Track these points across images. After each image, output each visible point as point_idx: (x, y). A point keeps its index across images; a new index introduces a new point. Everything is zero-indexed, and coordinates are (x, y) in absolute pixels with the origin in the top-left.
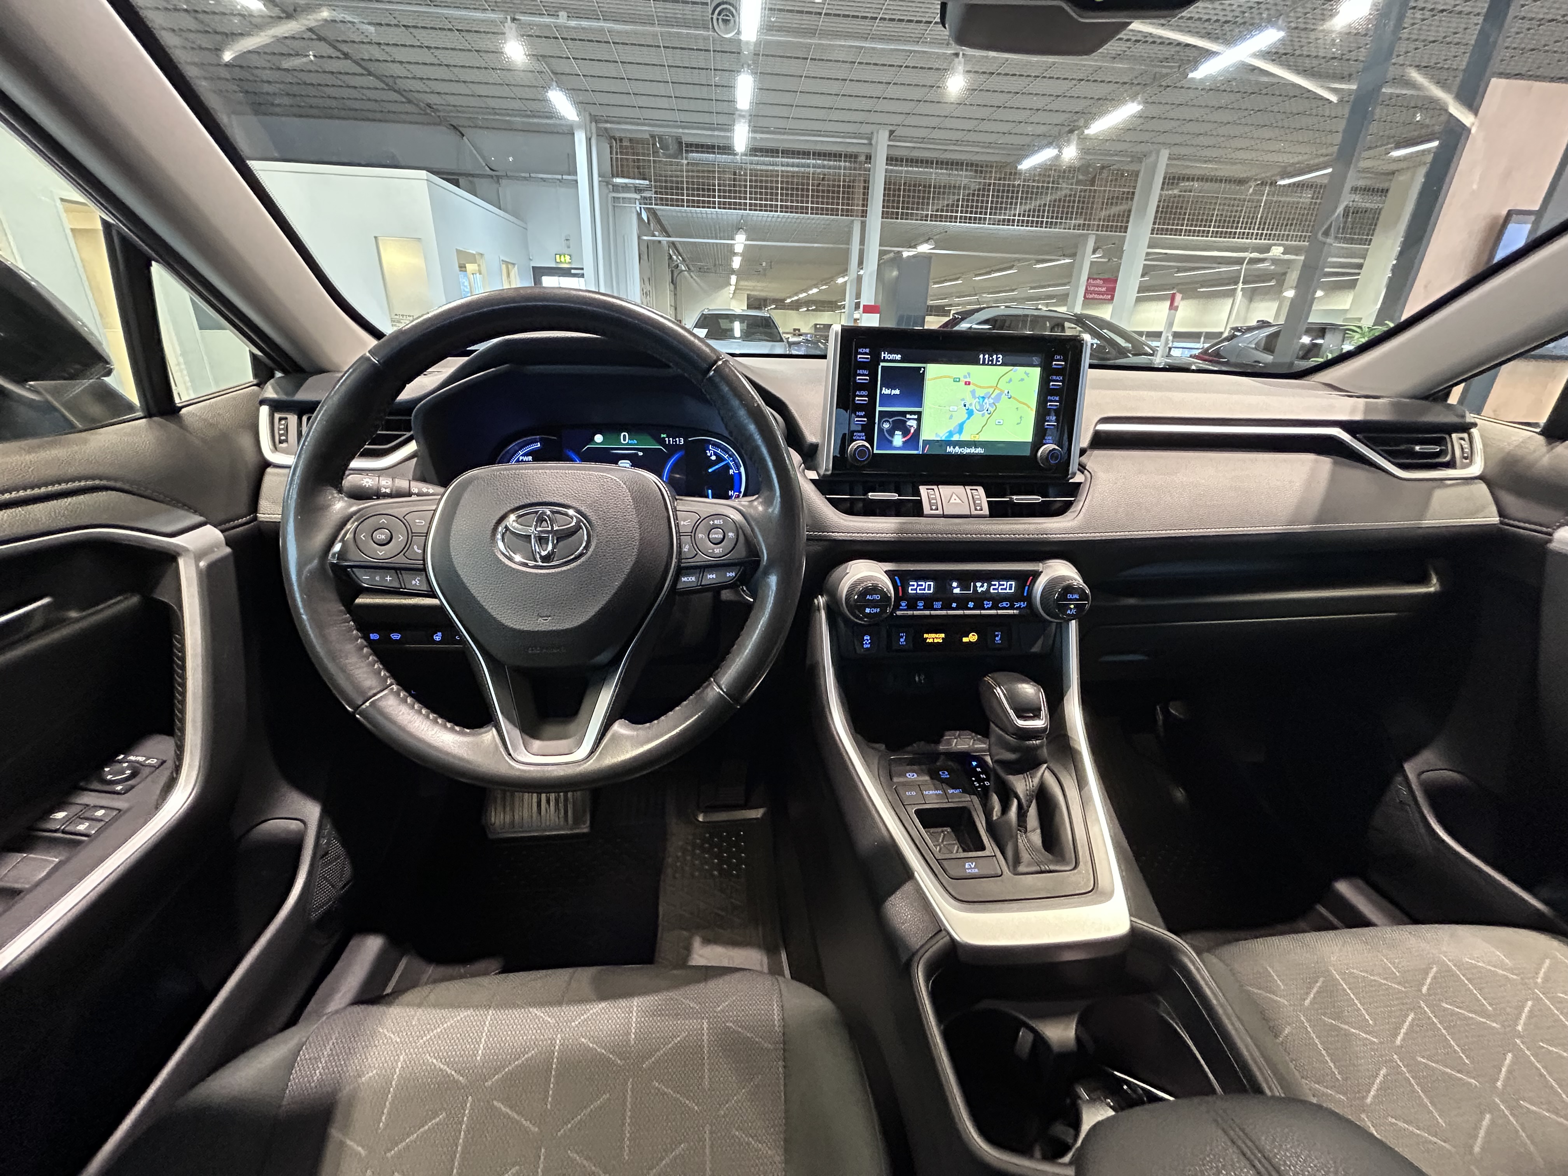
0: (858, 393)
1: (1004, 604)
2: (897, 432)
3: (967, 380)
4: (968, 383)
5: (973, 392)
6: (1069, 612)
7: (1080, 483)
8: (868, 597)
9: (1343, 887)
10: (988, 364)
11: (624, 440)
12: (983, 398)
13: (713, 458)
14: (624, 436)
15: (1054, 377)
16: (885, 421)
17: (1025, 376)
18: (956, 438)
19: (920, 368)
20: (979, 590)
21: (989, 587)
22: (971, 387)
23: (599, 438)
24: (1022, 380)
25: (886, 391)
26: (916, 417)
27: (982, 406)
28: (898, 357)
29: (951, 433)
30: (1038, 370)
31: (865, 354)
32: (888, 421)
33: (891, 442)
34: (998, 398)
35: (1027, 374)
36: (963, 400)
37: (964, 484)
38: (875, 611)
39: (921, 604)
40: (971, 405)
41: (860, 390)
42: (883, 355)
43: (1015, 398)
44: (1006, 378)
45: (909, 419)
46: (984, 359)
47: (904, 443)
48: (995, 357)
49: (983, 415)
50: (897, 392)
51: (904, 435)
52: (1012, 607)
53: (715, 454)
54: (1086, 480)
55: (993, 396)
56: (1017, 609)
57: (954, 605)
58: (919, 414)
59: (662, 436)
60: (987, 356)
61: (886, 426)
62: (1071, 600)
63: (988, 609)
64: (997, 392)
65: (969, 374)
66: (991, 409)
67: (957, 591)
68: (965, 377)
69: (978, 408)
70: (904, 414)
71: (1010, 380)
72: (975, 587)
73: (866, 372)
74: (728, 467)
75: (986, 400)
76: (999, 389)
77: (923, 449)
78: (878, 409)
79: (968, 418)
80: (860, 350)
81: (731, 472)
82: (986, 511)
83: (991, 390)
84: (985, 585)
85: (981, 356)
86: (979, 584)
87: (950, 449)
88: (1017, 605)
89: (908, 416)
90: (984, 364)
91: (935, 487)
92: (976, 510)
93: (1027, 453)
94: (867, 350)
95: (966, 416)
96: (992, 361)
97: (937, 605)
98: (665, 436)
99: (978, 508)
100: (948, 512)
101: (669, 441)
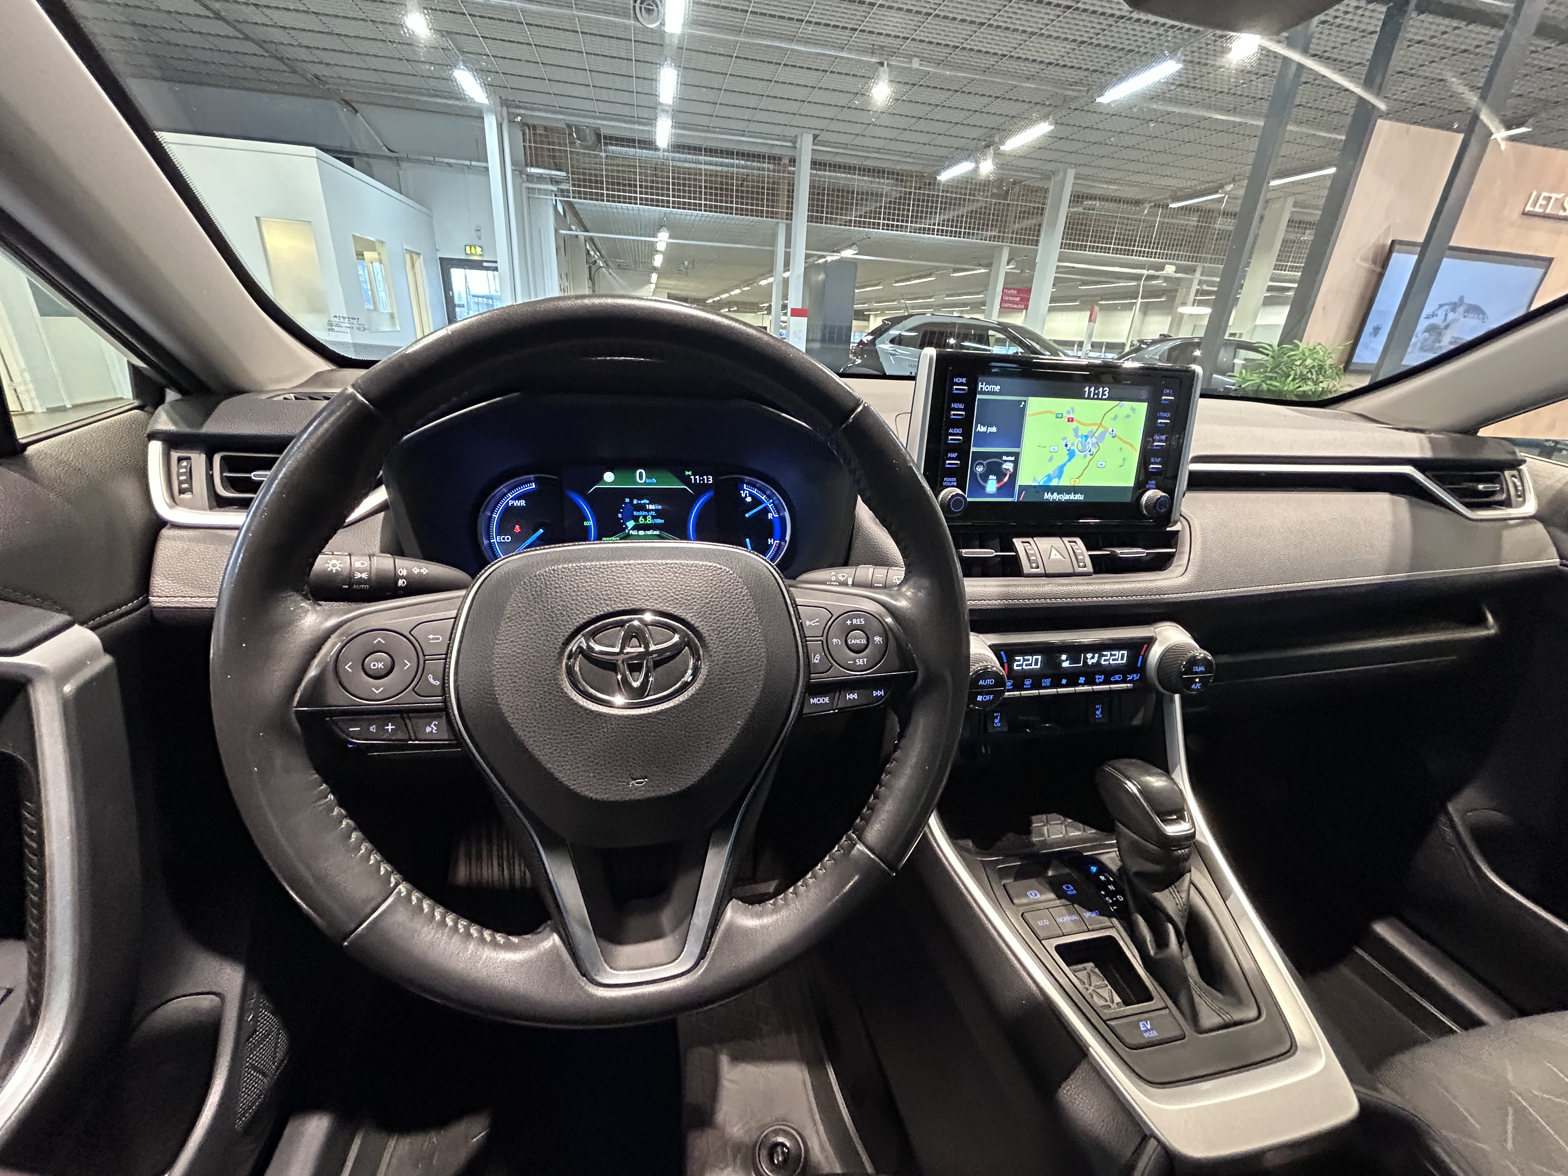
0: (951, 431)
1: (1117, 677)
2: (991, 477)
3: (1071, 416)
4: (1071, 420)
5: (1076, 430)
6: (1193, 686)
7: (1180, 532)
8: (981, 683)
9: (1381, 929)
10: (1093, 399)
11: (641, 478)
12: (1087, 437)
13: (749, 499)
14: (641, 474)
15: (1162, 414)
16: (978, 464)
17: (1131, 413)
18: (1054, 483)
19: (1020, 402)
20: (1090, 662)
21: (1100, 658)
22: (1074, 424)
23: (609, 477)
24: (1128, 416)
25: (981, 429)
26: (1013, 459)
27: (1084, 446)
28: (997, 388)
29: (1050, 477)
30: (1145, 405)
31: (962, 384)
32: (982, 464)
33: (984, 488)
34: (1102, 437)
35: (1133, 410)
36: (1064, 439)
37: (1061, 535)
38: (988, 698)
39: (1028, 682)
40: (1073, 444)
41: (954, 428)
42: (980, 386)
43: (1120, 438)
44: (1111, 414)
45: (1006, 461)
46: (1090, 392)
47: (998, 489)
48: (1101, 390)
49: (1085, 456)
50: (994, 429)
51: (999, 480)
52: (1124, 681)
53: (751, 495)
54: (1183, 527)
55: (1096, 435)
56: (1130, 682)
57: (1064, 681)
58: (1017, 455)
59: (687, 473)
60: (1092, 389)
61: (980, 469)
62: (1196, 673)
63: (1100, 684)
64: (1101, 429)
65: (1073, 409)
66: (1094, 450)
67: (1066, 664)
68: (1068, 412)
69: (1080, 448)
70: (1000, 455)
71: (1116, 417)
72: (1086, 658)
73: (961, 406)
74: (766, 511)
75: (1089, 440)
76: (1104, 427)
77: (1019, 496)
78: (973, 449)
79: (1069, 460)
80: (956, 380)
81: (770, 516)
82: (1090, 568)
83: (1095, 428)
84: (1097, 655)
85: (1087, 389)
86: (1089, 656)
87: (1048, 496)
88: (1130, 678)
89: (1005, 458)
90: (1089, 398)
91: (1030, 540)
92: (1079, 567)
93: (1128, 498)
94: (964, 380)
95: (1067, 457)
96: (1098, 394)
97: (1047, 682)
98: (690, 473)
99: (1081, 564)
100: (1049, 571)
101: (695, 479)
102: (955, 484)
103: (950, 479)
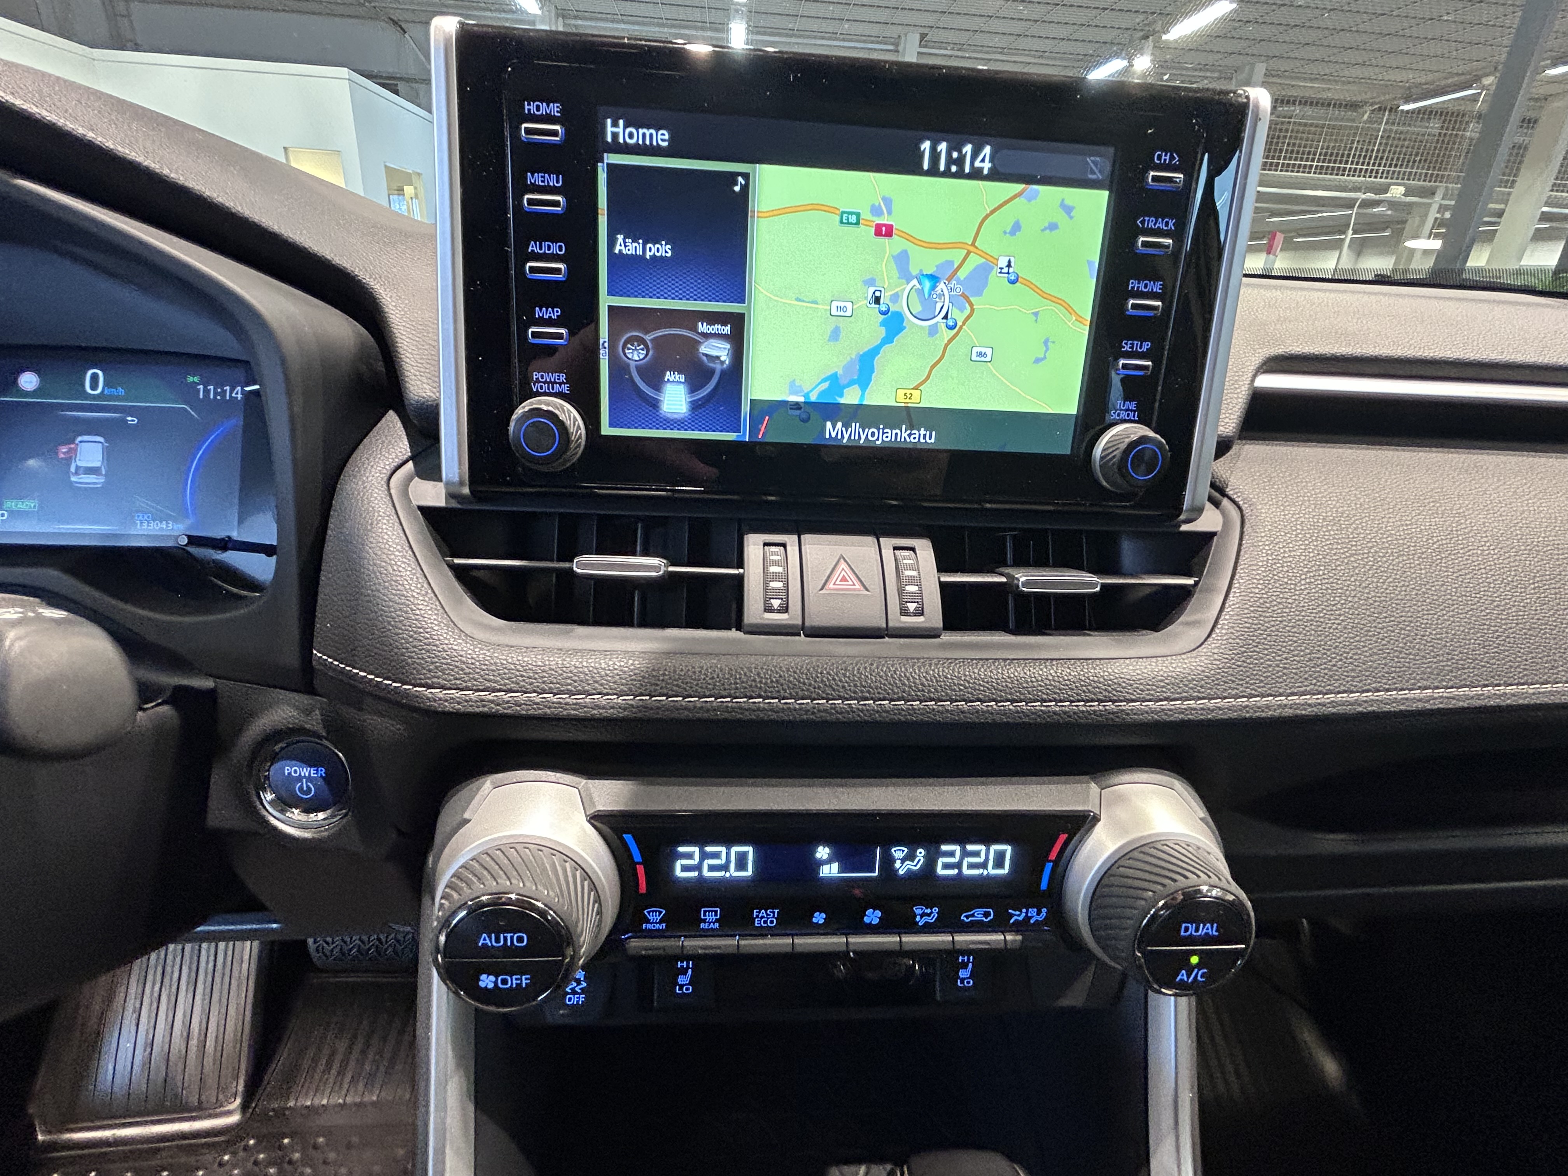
0: (533, 247)
1: (978, 914)
2: (668, 376)
3: (884, 220)
4: (885, 231)
5: (902, 260)
6: (1183, 975)
7: (1212, 535)
8: (485, 940)
10: (947, 174)
11: (94, 386)
12: (934, 279)
14: (95, 377)
15: (1149, 221)
16: (630, 341)
17: (1060, 217)
18: (850, 397)
19: (732, 177)
20: (902, 868)
21: (930, 863)
22: (895, 244)
23: (28, 381)
24: (1053, 227)
25: (626, 246)
26: (727, 330)
27: (928, 301)
28: (662, 138)
29: (835, 382)
30: (1102, 197)
31: (550, 119)
32: (642, 341)
33: (655, 404)
34: (979, 281)
35: (1068, 210)
36: (870, 282)
37: (878, 531)
38: (513, 981)
39: (710, 917)
40: (895, 298)
41: (541, 240)
42: (610, 129)
43: (1029, 284)
44: (1006, 217)
45: (706, 336)
46: (935, 156)
47: (695, 406)
48: (968, 149)
49: (933, 331)
50: (664, 250)
51: (693, 386)
52: (1000, 924)
54: (1226, 523)
55: (962, 274)
56: (1018, 928)
57: (819, 918)
58: (737, 322)
60: (943, 147)
61: (636, 355)
62: (1191, 940)
63: (928, 929)
64: (974, 261)
65: (888, 201)
66: (958, 316)
67: (831, 870)
68: (876, 211)
69: (917, 308)
70: (690, 318)
71: (1016, 228)
72: (888, 861)
73: (553, 181)
75: (941, 286)
76: (983, 254)
77: (754, 429)
78: (606, 301)
79: (888, 339)
80: (530, 107)
82: (934, 616)
83: (957, 256)
84: (921, 853)
85: (926, 146)
86: (898, 852)
87: (833, 430)
88: (1018, 916)
89: (703, 327)
90: (933, 172)
91: (791, 540)
92: (904, 612)
93: (1062, 446)
94: (554, 109)
95: (882, 332)
96: (960, 162)
97: (766, 917)
98: (196, 379)
99: (912, 607)
100: (815, 620)
101: (206, 391)
102: (565, 389)
103: (548, 377)
